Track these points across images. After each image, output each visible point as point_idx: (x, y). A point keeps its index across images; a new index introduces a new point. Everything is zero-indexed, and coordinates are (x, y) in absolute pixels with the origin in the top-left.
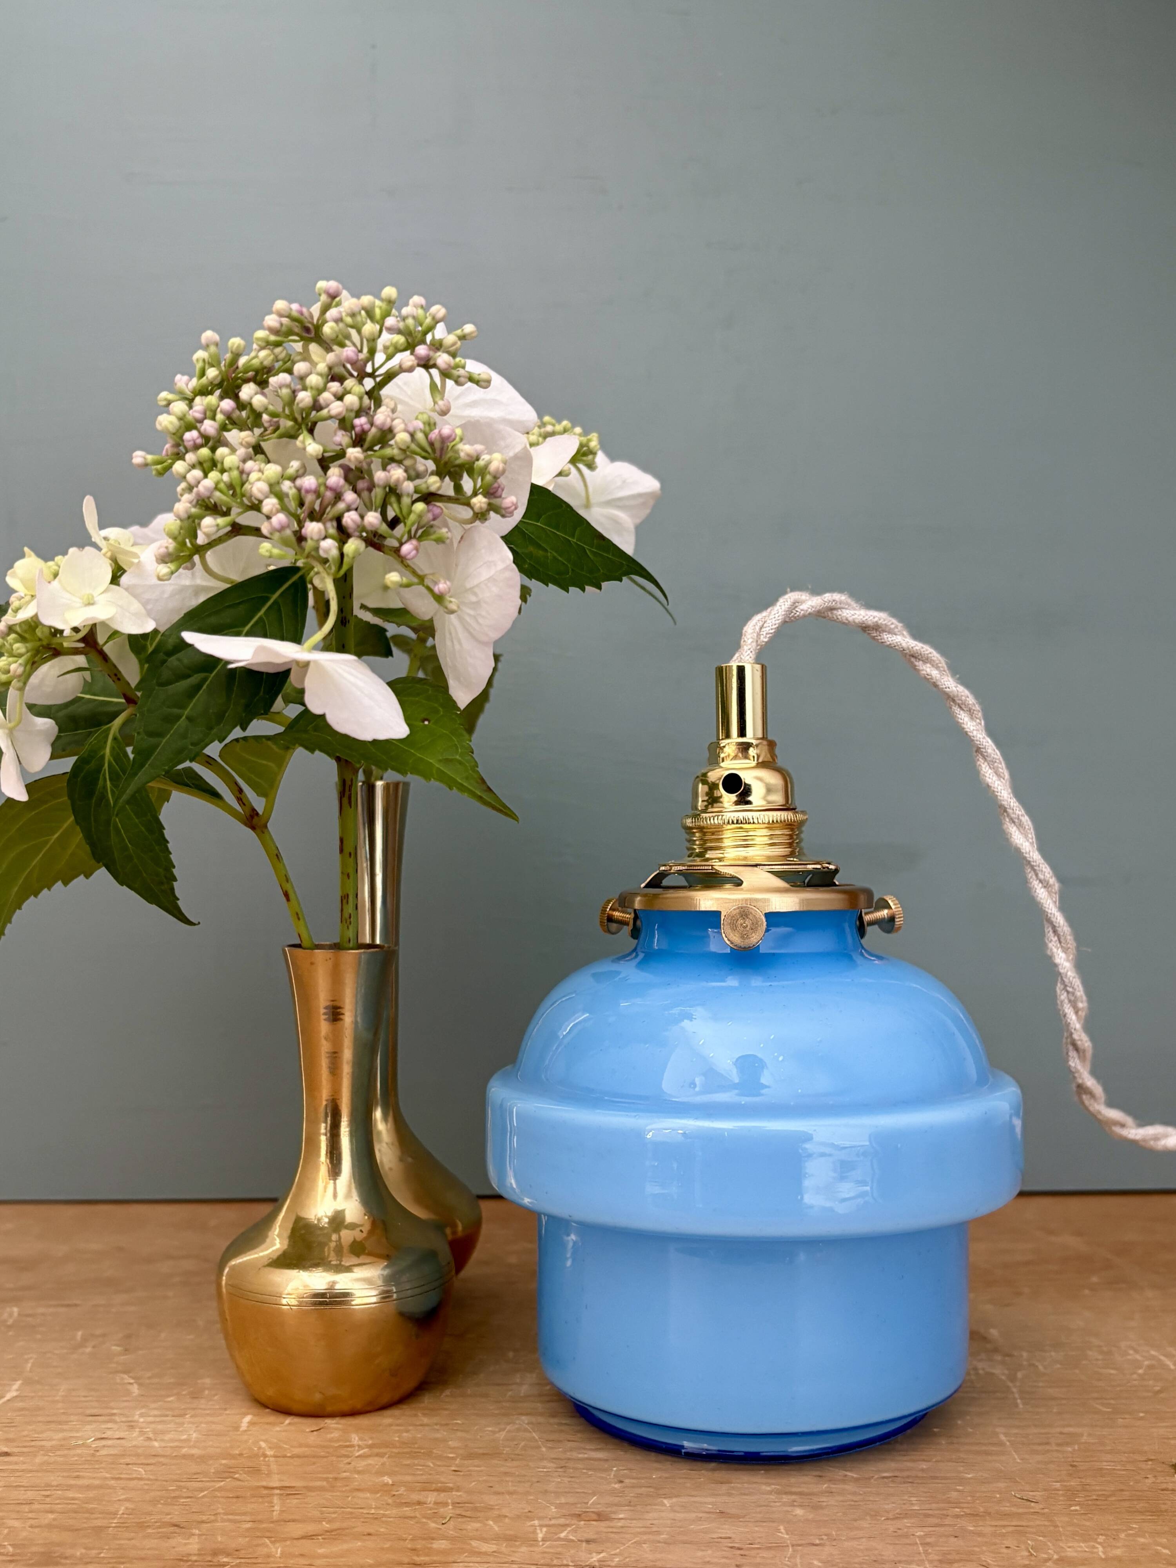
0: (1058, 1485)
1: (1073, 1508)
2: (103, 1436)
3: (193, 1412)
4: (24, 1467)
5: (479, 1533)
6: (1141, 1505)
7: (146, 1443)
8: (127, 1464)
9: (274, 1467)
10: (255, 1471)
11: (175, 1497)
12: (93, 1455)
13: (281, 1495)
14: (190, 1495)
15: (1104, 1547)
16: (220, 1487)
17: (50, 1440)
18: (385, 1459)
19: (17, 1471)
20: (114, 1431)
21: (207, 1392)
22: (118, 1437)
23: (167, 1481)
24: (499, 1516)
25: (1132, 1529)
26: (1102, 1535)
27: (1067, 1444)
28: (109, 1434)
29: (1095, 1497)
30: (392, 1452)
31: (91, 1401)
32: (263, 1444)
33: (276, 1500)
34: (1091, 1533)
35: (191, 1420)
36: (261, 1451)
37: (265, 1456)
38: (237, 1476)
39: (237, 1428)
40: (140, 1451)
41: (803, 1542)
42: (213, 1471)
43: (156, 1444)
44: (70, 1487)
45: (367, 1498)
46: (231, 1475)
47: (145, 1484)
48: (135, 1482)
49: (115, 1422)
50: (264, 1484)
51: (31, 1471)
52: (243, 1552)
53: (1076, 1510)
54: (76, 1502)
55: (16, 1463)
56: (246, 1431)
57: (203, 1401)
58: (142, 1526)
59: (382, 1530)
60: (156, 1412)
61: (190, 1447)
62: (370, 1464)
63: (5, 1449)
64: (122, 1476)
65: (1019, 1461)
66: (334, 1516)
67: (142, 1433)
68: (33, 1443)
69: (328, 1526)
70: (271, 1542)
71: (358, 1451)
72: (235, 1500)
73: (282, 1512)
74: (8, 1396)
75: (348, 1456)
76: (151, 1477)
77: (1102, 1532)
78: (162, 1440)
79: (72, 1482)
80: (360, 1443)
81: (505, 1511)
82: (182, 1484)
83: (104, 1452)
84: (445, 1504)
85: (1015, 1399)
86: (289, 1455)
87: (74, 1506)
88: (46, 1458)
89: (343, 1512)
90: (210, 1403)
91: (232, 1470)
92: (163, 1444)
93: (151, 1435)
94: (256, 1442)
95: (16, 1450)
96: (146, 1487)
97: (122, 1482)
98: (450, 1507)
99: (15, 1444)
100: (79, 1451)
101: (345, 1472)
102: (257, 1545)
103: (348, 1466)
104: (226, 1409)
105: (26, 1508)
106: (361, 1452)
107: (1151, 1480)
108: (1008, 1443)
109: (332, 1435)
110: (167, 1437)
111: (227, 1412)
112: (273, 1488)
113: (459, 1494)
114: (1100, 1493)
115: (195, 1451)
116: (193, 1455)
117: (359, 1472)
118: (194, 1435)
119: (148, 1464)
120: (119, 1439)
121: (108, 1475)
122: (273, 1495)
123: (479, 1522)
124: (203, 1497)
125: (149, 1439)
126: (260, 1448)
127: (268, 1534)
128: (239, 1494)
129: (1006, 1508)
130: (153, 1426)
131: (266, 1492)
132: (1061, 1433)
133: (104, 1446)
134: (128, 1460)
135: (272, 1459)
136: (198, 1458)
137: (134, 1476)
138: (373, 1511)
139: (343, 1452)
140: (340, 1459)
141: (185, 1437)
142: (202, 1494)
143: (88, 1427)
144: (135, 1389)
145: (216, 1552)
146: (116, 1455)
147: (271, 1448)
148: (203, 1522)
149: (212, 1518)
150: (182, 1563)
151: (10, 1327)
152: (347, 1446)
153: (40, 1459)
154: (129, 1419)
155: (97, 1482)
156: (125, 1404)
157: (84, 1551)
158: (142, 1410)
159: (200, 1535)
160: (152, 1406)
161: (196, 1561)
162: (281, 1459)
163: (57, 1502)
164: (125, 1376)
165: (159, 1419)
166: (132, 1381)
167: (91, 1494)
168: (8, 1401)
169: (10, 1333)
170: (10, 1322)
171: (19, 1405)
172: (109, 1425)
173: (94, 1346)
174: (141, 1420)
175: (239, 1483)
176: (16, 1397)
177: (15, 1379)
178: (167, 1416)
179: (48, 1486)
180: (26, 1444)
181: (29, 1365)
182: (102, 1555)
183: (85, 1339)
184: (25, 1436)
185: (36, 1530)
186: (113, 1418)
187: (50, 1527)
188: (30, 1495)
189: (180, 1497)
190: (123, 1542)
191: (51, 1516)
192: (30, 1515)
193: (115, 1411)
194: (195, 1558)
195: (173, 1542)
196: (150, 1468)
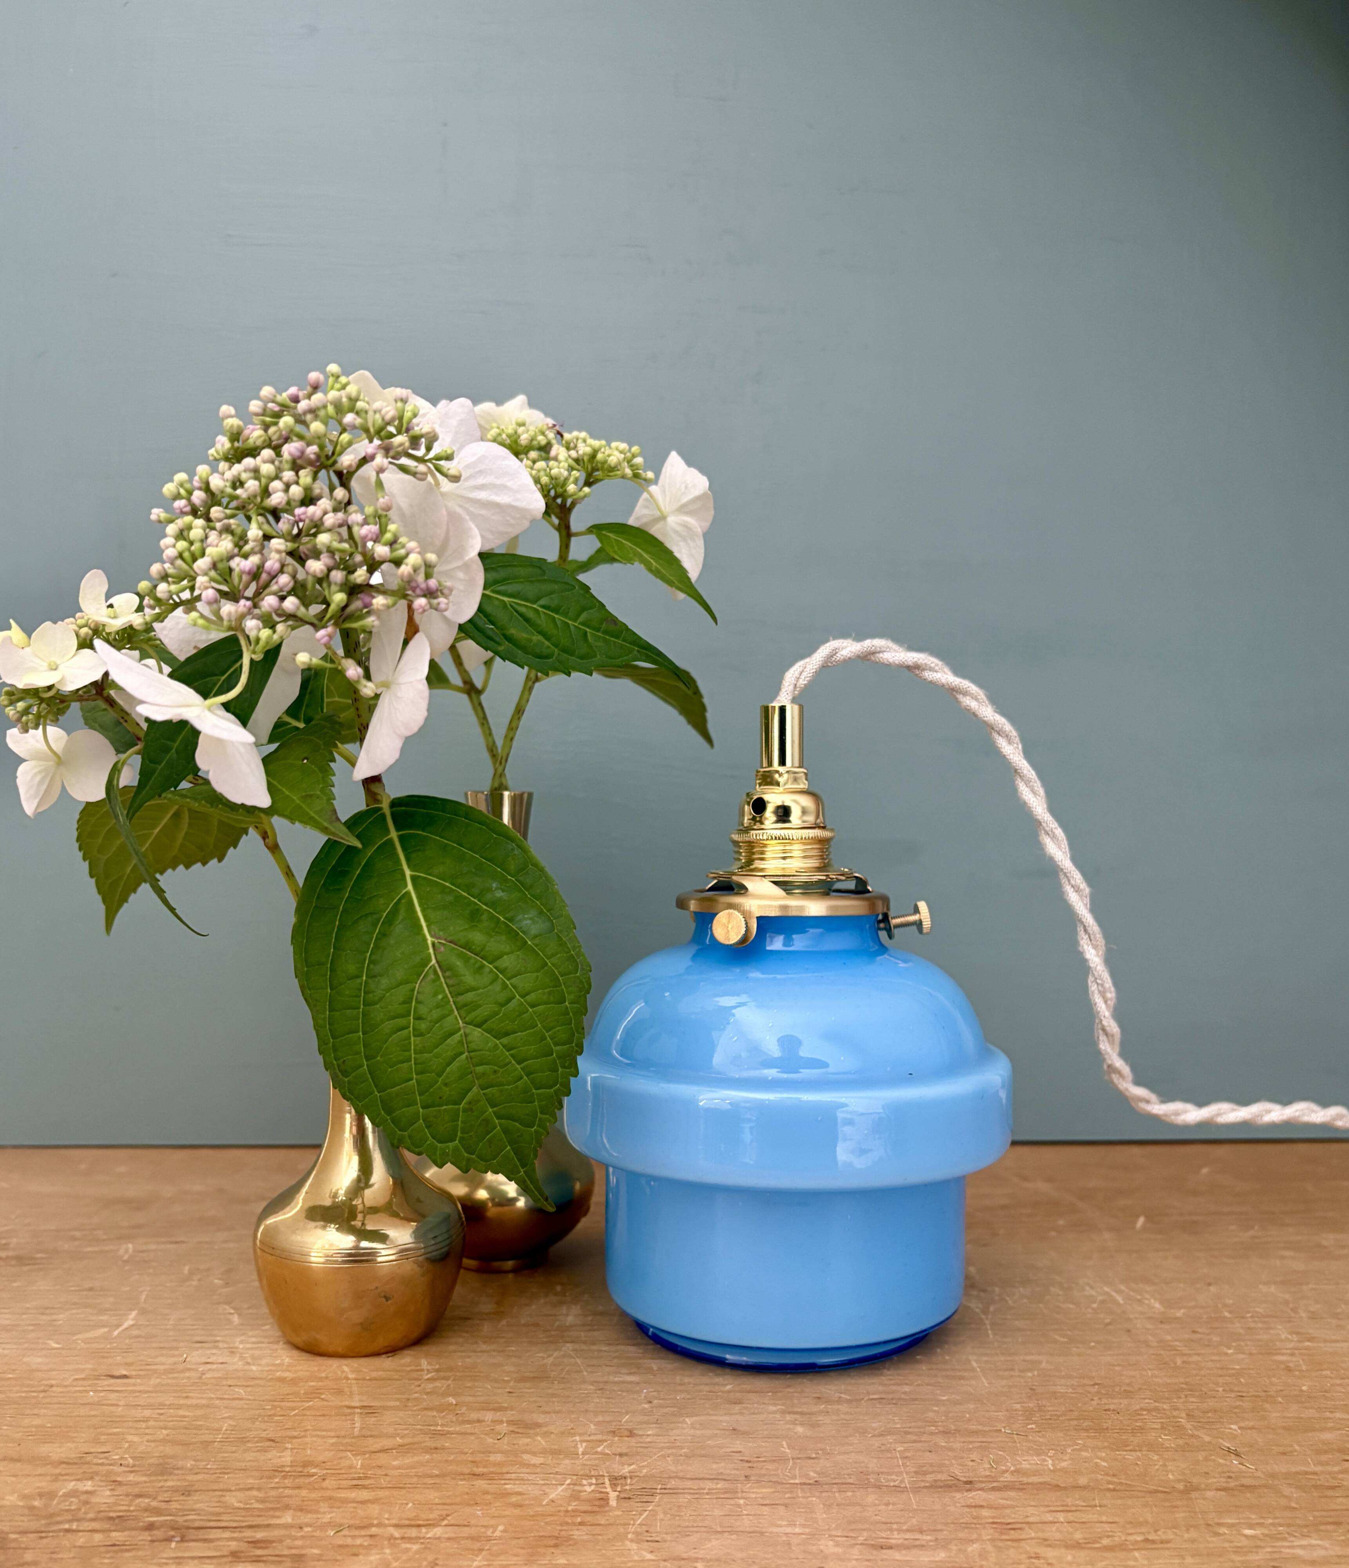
0: (1018, 1406)
2: (209, 1360)
4: (142, 1388)
5: (529, 1447)
6: (1087, 1424)
7: (246, 1367)
8: (230, 1386)
9: (355, 1389)
10: (339, 1392)
11: (270, 1416)
12: (200, 1378)
13: (361, 1413)
14: (283, 1413)
15: (1053, 1460)
16: (309, 1407)
17: (163, 1364)
18: (449, 1382)
19: (135, 1391)
20: (218, 1356)
22: (221, 1361)
23: (263, 1401)
24: (546, 1432)
25: (1077, 1444)
26: (1052, 1450)
27: (1028, 1370)
28: (213, 1359)
30: (456, 1376)
31: (198, 1329)
32: (347, 1369)
33: (357, 1418)
36: (344, 1375)
37: (348, 1379)
38: (323, 1396)
40: (241, 1374)
41: (802, 1456)
42: (302, 1392)
43: (254, 1368)
44: (180, 1407)
45: (434, 1416)
46: (318, 1395)
47: (245, 1404)
48: (236, 1402)
49: (219, 1348)
50: (347, 1403)
51: (147, 1392)
52: (329, 1463)
53: (1032, 1428)
54: (186, 1419)
55: (134, 1385)
58: (242, 1440)
59: (447, 1445)
60: (254, 1340)
62: (437, 1387)
63: (124, 1373)
64: (225, 1397)
65: (987, 1385)
66: (406, 1432)
67: (242, 1358)
68: (149, 1367)
69: (401, 1441)
70: (353, 1455)
71: (427, 1374)
72: (321, 1418)
73: (362, 1428)
74: (126, 1325)
75: (418, 1379)
76: (250, 1397)
78: (259, 1365)
79: (183, 1402)
80: (429, 1367)
81: (551, 1428)
82: (277, 1403)
83: (208, 1375)
84: (501, 1422)
85: (986, 1330)
86: (368, 1378)
87: (185, 1423)
88: (158, 1381)
89: (414, 1429)
91: (319, 1391)
92: (260, 1368)
93: (249, 1360)
94: (339, 1367)
95: (133, 1373)
96: (245, 1406)
97: (225, 1402)
98: (505, 1425)
99: (133, 1368)
100: (187, 1374)
101: (415, 1393)
102: (340, 1458)
103: (418, 1388)
105: (143, 1425)
106: (429, 1376)
108: (978, 1369)
109: (405, 1361)
110: (264, 1362)
112: (354, 1408)
113: (512, 1413)
115: (288, 1375)
116: (286, 1378)
117: (427, 1394)
118: (288, 1360)
119: (247, 1386)
120: (222, 1363)
121: (213, 1396)
122: (354, 1413)
123: (529, 1437)
124: (295, 1415)
125: (248, 1363)
126: (343, 1372)
127: (350, 1448)
128: (324, 1412)
130: (251, 1352)
131: (348, 1411)
132: (1024, 1361)
133: (209, 1370)
134: (230, 1382)
135: (353, 1382)
136: (290, 1380)
137: (236, 1396)
138: (439, 1428)
139: (415, 1375)
140: (411, 1382)
141: (278, 1362)
142: (294, 1413)
143: (195, 1353)
144: (236, 1319)
145: (306, 1464)
146: (220, 1378)
147: (352, 1372)
148: (295, 1437)
149: (303, 1434)
150: (277, 1474)
151: (126, 1262)
152: (418, 1371)
153: (154, 1381)
154: (231, 1345)
155: (204, 1402)
156: (227, 1332)
157: (193, 1463)
158: (242, 1338)
159: (292, 1449)
160: (250, 1333)
161: (289, 1472)
162: (361, 1382)
163: (170, 1419)
164: (227, 1307)
165: (257, 1346)
166: (232, 1311)
167: (199, 1412)
168: (126, 1329)
169: (127, 1268)
170: (126, 1257)
171: (135, 1332)
172: (214, 1351)
173: (199, 1280)
174: (241, 1346)
175: (325, 1403)
176: (133, 1325)
177: (131, 1310)
178: (263, 1343)
179: (162, 1405)
180: (143, 1368)
181: (143, 1297)
182: (209, 1467)
183: (191, 1273)
184: (142, 1361)
185: (153, 1444)
186: (217, 1344)
187: (164, 1441)
188: (147, 1413)
189: (275, 1415)
190: (225, 1455)
191: (165, 1432)
192: (147, 1431)
193: (218, 1338)
194: (288, 1469)
195: (269, 1455)
196: (249, 1389)
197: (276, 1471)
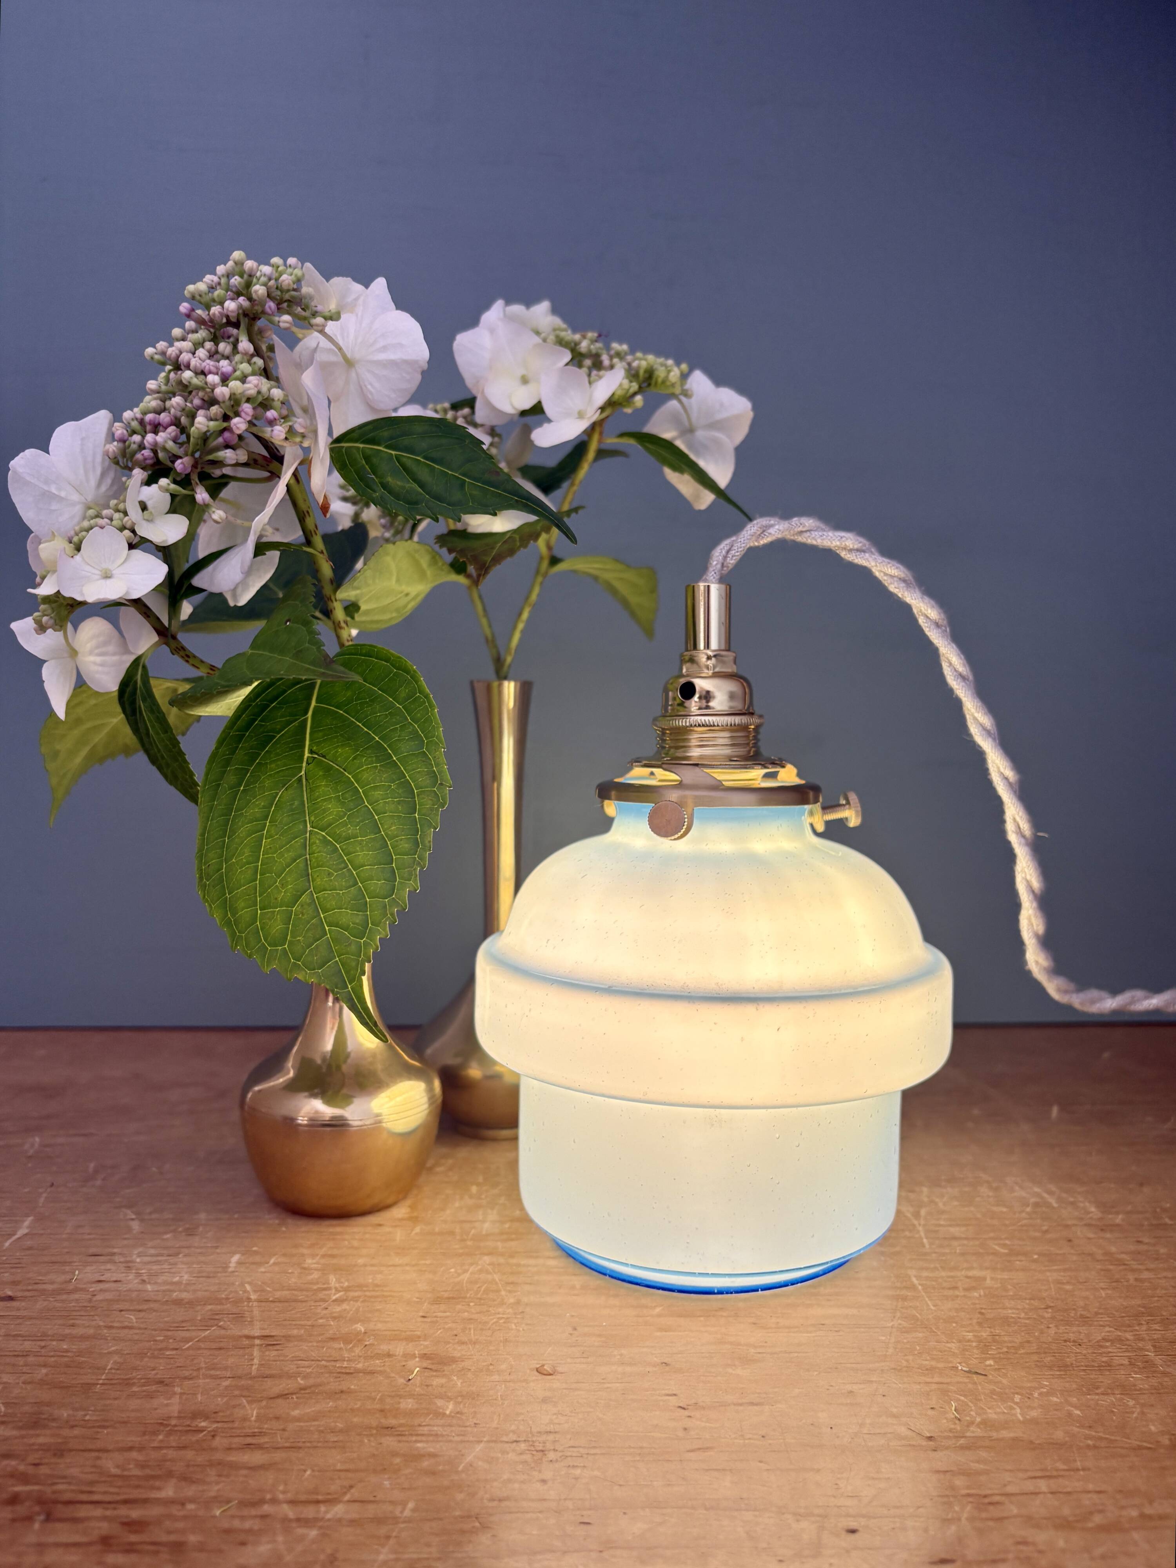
0: (970, 1336)
1: (988, 1363)
2: (102, 1278)
3: (186, 1251)
4: (25, 1313)
5: (444, 1390)
6: (1049, 1359)
7: (140, 1287)
8: (121, 1311)
9: (256, 1312)
10: (239, 1318)
11: (161, 1350)
12: (90, 1301)
13: (261, 1345)
14: (175, 1346)
15: (1020, 1408)
16: (204, 1337)
17: (52, 1283)
18: (359, 1304)
19: (18, 1317)
20: (112, 1272)
21: (201, 1229)
22: (115, 1279)
23: (155, 1330)
24: (463, 1369)
25: (1043, 1387)
26: (1017, 1393)
27: (974, 1288)
28: (107, 1276)
29: (1005, 1350)
30: (366, 1296)
31: (94, 1239)
32: (248, 1287)
33: (256, 1352)
34: (1007, 1391)
35: (185, 1259)
36: (246, 1295)
37: (249, 1300)
38: (222, 1323)
39: (225, 1268)
40: (134, 1295)
41: (744, 1401)
42: (199, 1318)
43: (149, 1287)
44: (62, 1338)
45: (341, 1349)
46: (216, 1322)
47: (136, 1334)
48: (126, 1331)
49: (114, 1262)
50: (246, 1332)
51: (31, 1318)
52: (221, 1414)
53: (990, 1365)
54: (69, 1354)
55: (18, 1309)
56: (233, 1272)
57: (197, 1238)
58: (127, 1383)
59: (352, 1387)
60: (152, 1251)
61: (180, 1291)
62: (345, 1310)
63: (10, 1293)
64: (116, 1324)
65: (932, 1308)
66: (309, 1370)
67: (138, 1275)
68: (36, 1287)
69: (302, 1382)
70: (248, 1402)
71: (335, 1294)
72: (217, 1352)
73: (261, 1365)
74: (20, 1233)
75: (324, 1300)
76: (142, 1326)
77: (1018, 1390)
78: (156, 1283)
79: (67, 1331)
80: (337, 1285)
81: (467, 1364)
82: (169, 1333)
83: (99, 1297)
84: (413, 1356)
85: (921, 1238)
86: (271, 1299)
87: (66, 1359)
88: (46, 1303)
89: (318, 1366)
90: (204, 1240)
91: (217, 1317)
92: (156, 1288)
93: (145, 1278)
94: (242, 1284)
95: (19, 1294)
96: (136, 1337)
97: (114, 1331)
98: (417, 1359)
99: (19, 1287)
100: (76, 1296)
101: (321, 1318)
102: (234, 1407)
103: (325, 1312)
104: (217, 1247)
105: (21, 1361)
106: (337, 1296)
107: (1052, 1331)
108: (920, 1287)
109: (312, 1277)
110: (161, 1279)
111: (218, 1251)
112: (254, 1338)
113: (426, 1343)
114: (1010, 1345)
115: (184, 1295)
116: (182, 1300)
117: (334, 1318)
118: (186, 1277)
119: (140, 1311)
120: (116, 1281)
121: (101, 1324)
122: (253, 1346)
123: (444, 1376)
124: (188, 1349)
125: (144, 1281)
126: (245, 1291)
127: (245, 1393)
128: (222, 1345)
129: (927, 1362)
130: (149, 1267)
131: (246, 1342)
132: (967, 1277)
133: (101, 1290)
134: (121, 1307)
135: (255, 1304)
136: (188, 1303)
137: (126, 1324)
138: (345, 1364)
139: (321, 1295)
140: (318, 1304)
141: (176, 1279)
142: (187, 1346)
143: (89, 1269)
144: (136, 1226)
145: (195, 1415)
146: (111, 1300)
147: (255, 1291)
148: (185, 1378)
149: (195, 1374)
150: (162, 1428)
151: (30, 1157)
152: (325, 1289)
153: (40, 1304)
154: (128, 1259)
155: (91, 1331)
156: (126, 1242)
157: (71, 1412)
158: (140, 1249)
159: (181, 1394)
160: (150, 1244)
161: (175, 1426)
162: (263, 1304)
163: (52, 1354)
164: (128, 1212)
165: (155, 1259)
166: (134, 1217)
167: (84, 1345)
168: (19, 1238)
169: (30, 1165)
170: (31, 1152)
171: (29, 1243)
172: (109, 1266)
173: (103, 1180)
174: (138, 1260)
175: (223, 1332)
176: (26, 1234)
177: (27, 1216)
178: (162, 1255)
179: (44, 1336)
180: (30, 1288)
181: (42, 1200)
182: (87, 1418)
183: (96, 1171)
184: (29, 1279)
185: (29, 1387)
186: (113, 1258)
187: (42, 1383)
188: (28, 1345)
189: (167, 1349)
190: (108, 1402)
191: (44, 1371)
192: (25, 1369)
193: (115, 1250)
194: (173, 1422)
195: (156, 1402)
196: (142, 1314)
197: (161, 1424)
